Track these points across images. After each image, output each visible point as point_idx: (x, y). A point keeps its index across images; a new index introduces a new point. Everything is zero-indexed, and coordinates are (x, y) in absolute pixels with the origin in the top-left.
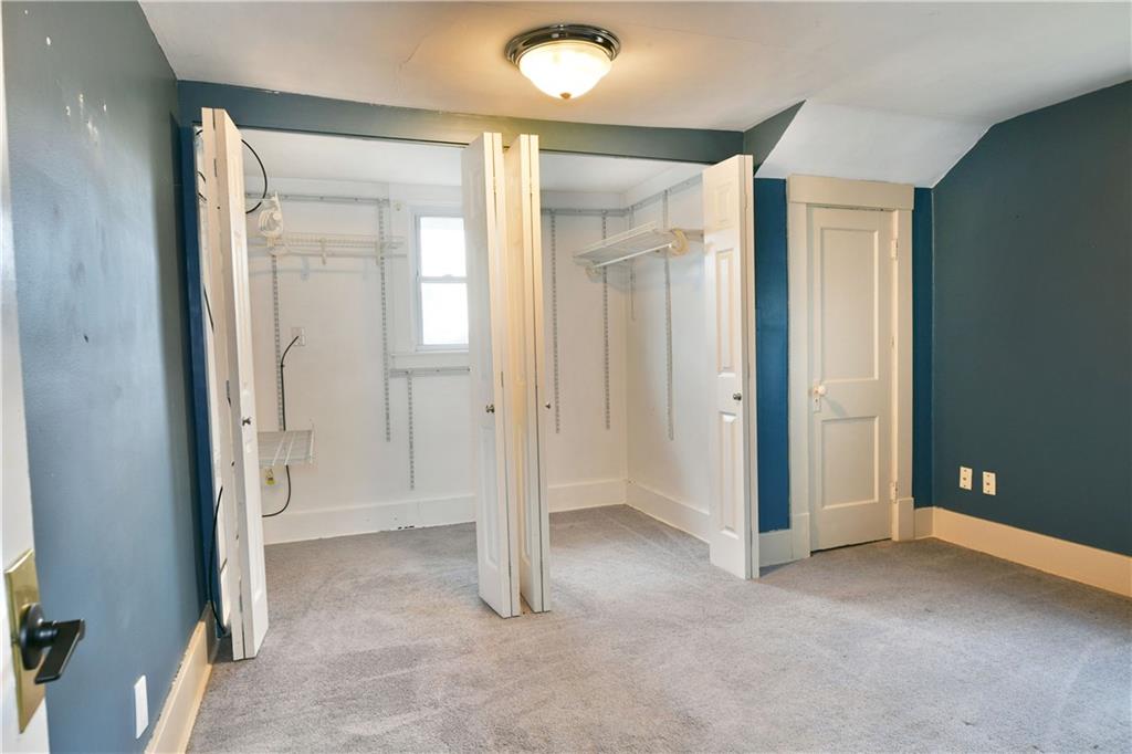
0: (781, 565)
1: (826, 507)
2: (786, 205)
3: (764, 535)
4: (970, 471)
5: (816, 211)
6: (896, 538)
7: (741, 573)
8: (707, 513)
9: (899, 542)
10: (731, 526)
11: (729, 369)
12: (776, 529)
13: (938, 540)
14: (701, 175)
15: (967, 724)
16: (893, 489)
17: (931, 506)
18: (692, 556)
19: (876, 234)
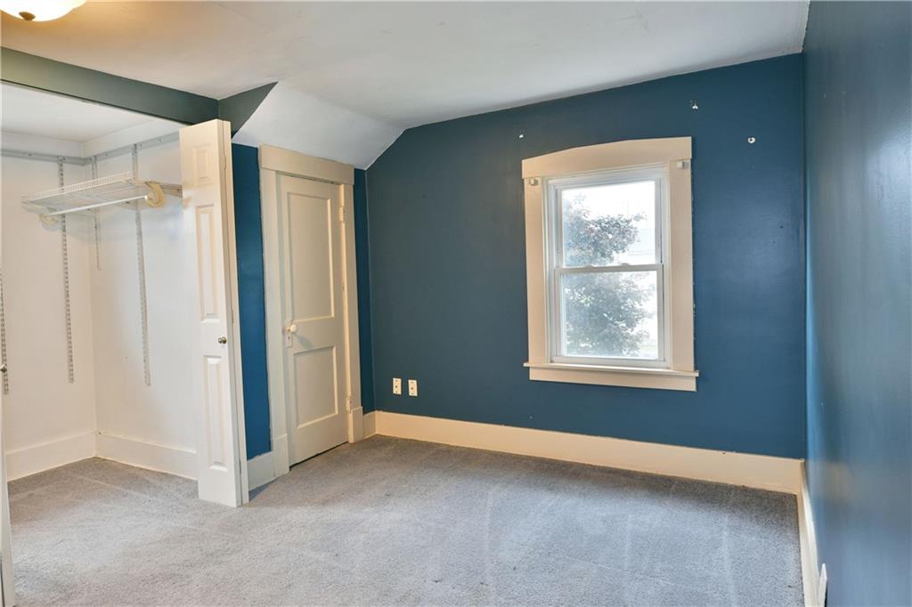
0: (266, 485)
1: (300, 427)
2: (258, 170)
3: (251, 461)
4: (399, 380)
5: (283, 178)
6: (351, 440)
7: (232, 502)
8: (195, 452)
9: (354, 443)
10: (220, 461)
11: (213, 315)
12: (260, 454)
13: (381, 436)
14: (178, 133)
15: (437, 582)
16: (348, 402)
17: (374, 410)
18: (180, 496)
19: (329, 202)
